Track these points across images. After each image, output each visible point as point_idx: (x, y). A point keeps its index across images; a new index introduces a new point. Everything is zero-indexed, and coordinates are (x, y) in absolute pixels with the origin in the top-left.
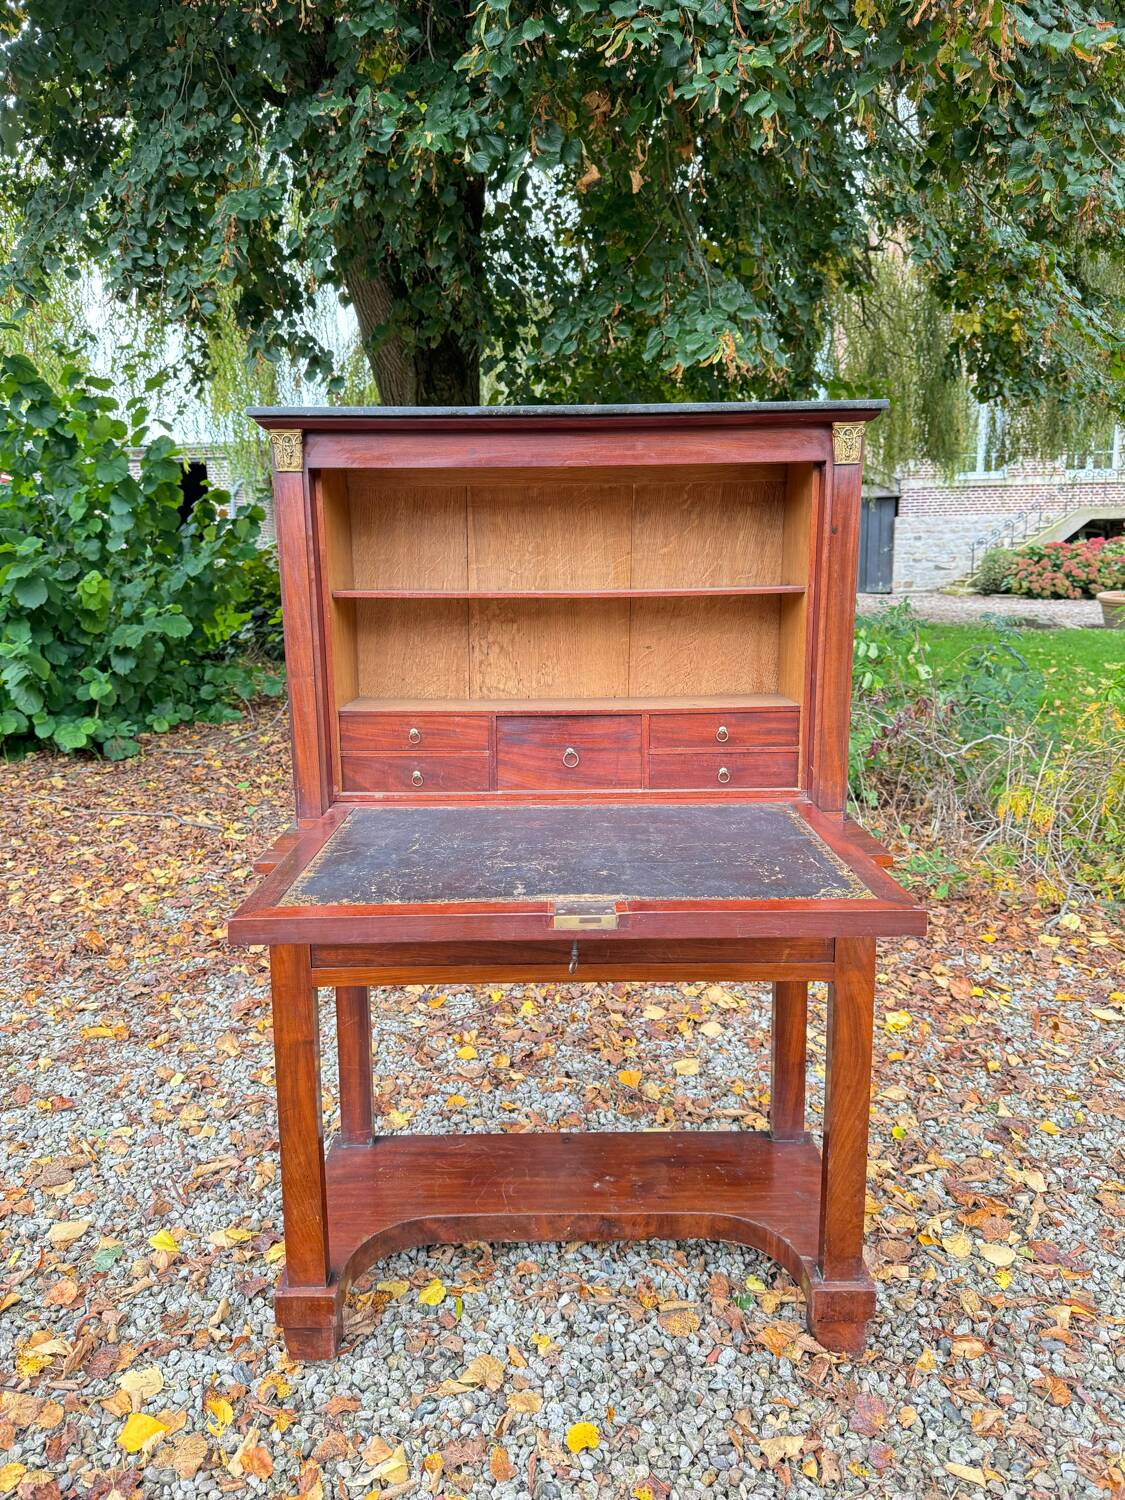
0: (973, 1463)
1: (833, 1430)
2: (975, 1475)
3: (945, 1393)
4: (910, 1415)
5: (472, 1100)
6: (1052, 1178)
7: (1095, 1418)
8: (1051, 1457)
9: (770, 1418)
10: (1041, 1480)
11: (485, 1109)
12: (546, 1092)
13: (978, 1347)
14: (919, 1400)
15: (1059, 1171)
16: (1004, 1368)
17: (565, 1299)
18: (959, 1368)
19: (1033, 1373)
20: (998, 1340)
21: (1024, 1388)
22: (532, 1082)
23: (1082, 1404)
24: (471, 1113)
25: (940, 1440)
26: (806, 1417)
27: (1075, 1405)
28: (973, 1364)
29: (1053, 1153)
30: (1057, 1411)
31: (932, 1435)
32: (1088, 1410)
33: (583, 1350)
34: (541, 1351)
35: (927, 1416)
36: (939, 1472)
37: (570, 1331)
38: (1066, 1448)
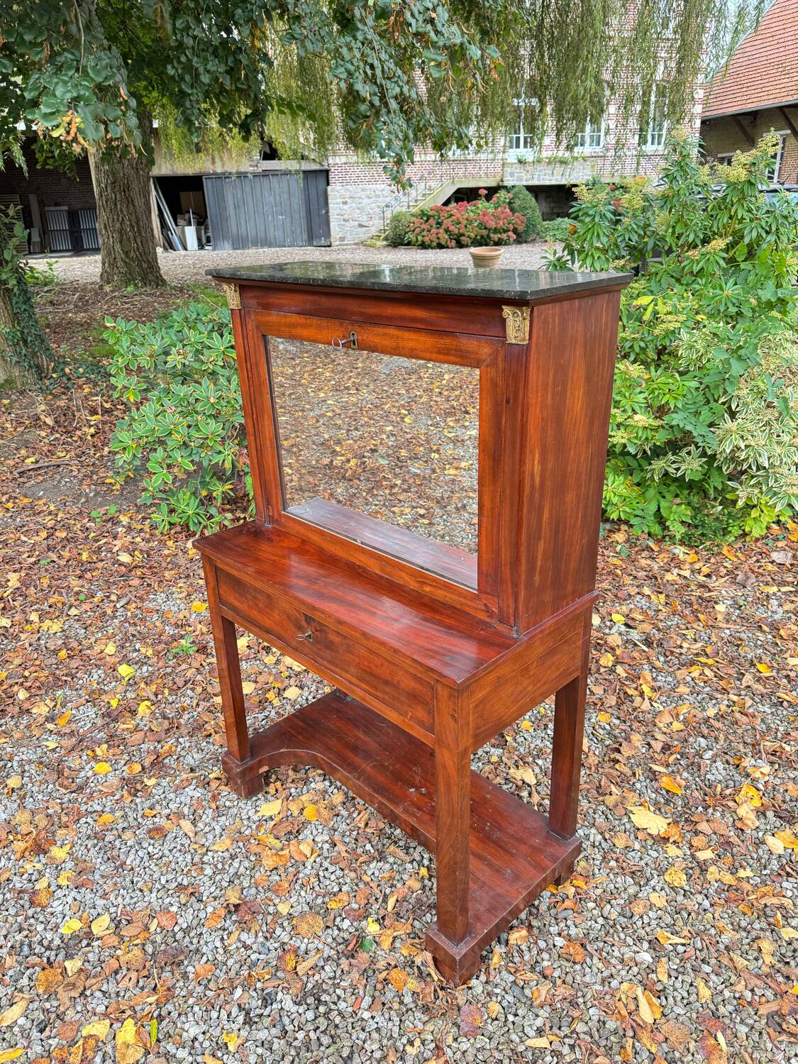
0: (540, 1032)
1: (450, 1040)
2: (542, 1043)
3: (512, 978)
4: (495, 1008)
5: (118, 814)
6: (537, 770)
7: (600, 965)
8: (582, 1006)
9: (408, 1048)
10: (580, 1027)
11: (131, 819)
12: (178, 789)
13: (524, 933)
14: (497, 991)
15: (540, 762)
16: (542, 944)
17: (239, 992)
18: (516, 954)
19: (560, 942)
20: (535, 923)
21: (556, 957)
22: (164, 782)
23: (591, 957)
24: (120, 827)
25: (517, 1020)
26: (430, 1037)
27: (588, 960)
28: (524, 947)
29: (533, 746)
30: (578, 967)
31: (511, 1018)
32: (595, 960)
33: (263, 1035)
34: (232, 1048)
35: (505, 1004)
36: (521, 1048)
37: (248, 1022)
38: (589, 996)
